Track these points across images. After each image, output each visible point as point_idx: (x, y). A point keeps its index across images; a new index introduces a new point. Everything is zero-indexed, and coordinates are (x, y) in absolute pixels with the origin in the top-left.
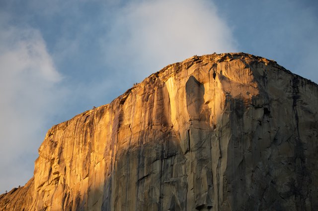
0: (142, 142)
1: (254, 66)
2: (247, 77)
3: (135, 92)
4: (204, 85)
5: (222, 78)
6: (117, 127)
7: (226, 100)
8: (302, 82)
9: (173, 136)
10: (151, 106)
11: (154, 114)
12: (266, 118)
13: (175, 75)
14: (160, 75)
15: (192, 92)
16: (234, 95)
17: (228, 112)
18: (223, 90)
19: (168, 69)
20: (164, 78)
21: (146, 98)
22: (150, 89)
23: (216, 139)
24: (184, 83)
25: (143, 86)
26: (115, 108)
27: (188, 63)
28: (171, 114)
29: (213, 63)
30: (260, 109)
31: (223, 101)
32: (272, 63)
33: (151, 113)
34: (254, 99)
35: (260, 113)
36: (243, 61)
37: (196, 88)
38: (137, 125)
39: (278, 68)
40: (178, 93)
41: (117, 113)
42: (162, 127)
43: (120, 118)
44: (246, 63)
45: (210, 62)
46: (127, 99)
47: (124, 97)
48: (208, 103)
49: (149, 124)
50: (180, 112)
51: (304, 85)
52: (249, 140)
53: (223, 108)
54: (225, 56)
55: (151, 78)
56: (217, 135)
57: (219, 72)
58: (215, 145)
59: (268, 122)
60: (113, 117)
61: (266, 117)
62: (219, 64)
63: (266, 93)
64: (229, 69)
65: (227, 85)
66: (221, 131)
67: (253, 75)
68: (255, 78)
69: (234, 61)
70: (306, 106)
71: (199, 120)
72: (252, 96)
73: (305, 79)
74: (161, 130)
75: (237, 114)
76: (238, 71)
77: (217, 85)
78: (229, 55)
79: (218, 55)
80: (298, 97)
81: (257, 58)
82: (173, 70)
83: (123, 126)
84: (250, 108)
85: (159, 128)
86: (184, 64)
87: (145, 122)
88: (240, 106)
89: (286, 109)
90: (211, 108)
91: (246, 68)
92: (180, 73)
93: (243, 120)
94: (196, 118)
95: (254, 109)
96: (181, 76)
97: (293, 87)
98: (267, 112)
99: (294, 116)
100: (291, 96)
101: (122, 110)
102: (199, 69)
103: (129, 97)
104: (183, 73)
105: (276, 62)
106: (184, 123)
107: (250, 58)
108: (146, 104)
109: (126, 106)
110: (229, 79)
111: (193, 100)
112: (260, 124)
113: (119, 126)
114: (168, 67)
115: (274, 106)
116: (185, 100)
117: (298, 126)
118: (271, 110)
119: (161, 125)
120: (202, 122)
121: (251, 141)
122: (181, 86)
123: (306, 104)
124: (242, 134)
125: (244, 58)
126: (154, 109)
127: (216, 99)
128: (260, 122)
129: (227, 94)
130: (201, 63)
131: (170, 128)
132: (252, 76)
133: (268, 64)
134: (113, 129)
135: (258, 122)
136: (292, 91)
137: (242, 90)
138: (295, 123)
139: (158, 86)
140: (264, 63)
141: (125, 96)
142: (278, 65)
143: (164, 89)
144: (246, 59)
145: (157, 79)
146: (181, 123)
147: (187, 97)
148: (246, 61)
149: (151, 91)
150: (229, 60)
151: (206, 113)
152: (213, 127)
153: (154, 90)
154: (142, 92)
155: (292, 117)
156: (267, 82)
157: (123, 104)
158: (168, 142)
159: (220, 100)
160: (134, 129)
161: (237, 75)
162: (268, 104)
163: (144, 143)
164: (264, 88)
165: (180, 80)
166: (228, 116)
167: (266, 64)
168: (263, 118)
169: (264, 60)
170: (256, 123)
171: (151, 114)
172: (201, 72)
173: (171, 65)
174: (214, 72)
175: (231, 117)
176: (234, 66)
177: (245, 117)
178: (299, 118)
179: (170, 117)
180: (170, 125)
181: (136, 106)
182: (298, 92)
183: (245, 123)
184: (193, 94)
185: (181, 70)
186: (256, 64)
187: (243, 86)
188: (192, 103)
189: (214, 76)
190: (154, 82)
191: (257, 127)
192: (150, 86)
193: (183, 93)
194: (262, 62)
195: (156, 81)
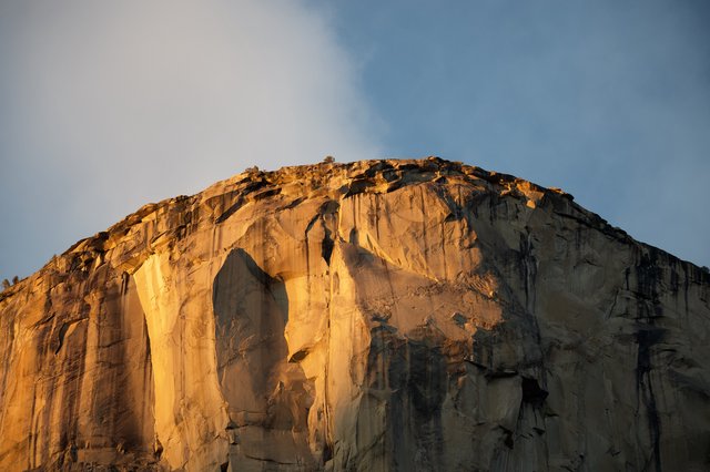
1: (484, 210)
2: (454, 257)
3: (10, 312)
4: (288, 285)
5: (359, 259)
7: (373, 347)
8: (675, 276)
10: (75, 370)
11: (85, 401)
12: (532, 419)
13: (171, 246)
14: (110, 244)
15: (240, 312)
16: (405, 325)
17: (380, 392)
18: (363, 304)
19: (145, 220)
20: (126, 256)
21: (51, 340)
22: (69, 300)
24: (205, 276)
25: (40, 291)
27: (222, 198)
28: (153, 401)
29: (321, 200)
30: (509, 383)
31: (359, 351)
32: (555, 201)
33: (72, 398)
34: (483, 341)
35: (506, 399)
36: (440, 194)
37: (255, 297)
38: (16, 447)
39: (580, 221)
40: (182, 315)
42: (118, 454)
44: (451, 198)
45: (311, 194)
48: (301, 355)
49: (63, 444)
50: (189, 395)
51: (681, 290)
53: (361, 377)
54: (371, 173)
55: (76, 258)
57: (343, 233)
59: (540, 432)
61: (529, 413)
62: (345, 205)
63: (530, 318)
64: (383, 222)
65: (376, 287)
66: (351, 468)
67: (482, 247)
68: (486, 260)
69: (405, 192)
70: (691, 373)
71: (267, 425)
72: (474, 331)
73: (685, 265)
75: (417, 399)
76: (419, 232)
77: (337, 286)
78: (385, 167)
79: (343, 166)
80: (659, 336)
81: (496, 179)
82: (162, 228)
84: (471, 377)
85: (106, 457)
86: (209, 202)
87: (47, 433)
88: (430, 368)
89: (608, 383)
90: (313, 379)
91: (450, 218)
92: (190, 239)
94: (253, 417)
95: (483, 381)
96: (196, 251)
97: (639, 295)
98: (533, 394)
99: (643, 409)
100: (629, 331)
102: (265, 221)
104: (202, 239)
105: (570, 197)
106: (208, 438)
107: (466, 179)
108: (53, 361)
110: (384, 262)
111: (244, 345)
112: (509, 443)
114: (142, 213)
115: (562, 368)
116: (211, 345)
117: (657, 451)
118: (551, 387)
119: (114, 445)
120: (280, 434)
122: (193, 290)
123: (690, 364)
125: (443, 180)
126: (88, 381)
127: (334, 343)
128: (506, 431)
129: (377, 324)
130: (275, 197)
131: (150, 458)
132: (475, 252)
133: (540, 204)
135: (499, 434)
136: (634, 312)
137: (436, 307)
138: (646, 441)
139: (104, 290)
140: (524, 199)
142: (578, 208)
143: (126, 300)
144: (452, 182)
145: (98, 261)
146: (195, 436)
147: (217, 332)
148: (453, 191)
149: (75, 309)
150: (385, 187)
151: (295, 397)
152: (320, 452)
153: (88, 307)
154: (39, 314)
155: (636, 415)
156: (534, 278)
159: (349, 345)
161: (416, 248)
162: (539, 363)
164: (522, 297)
165: (189, 265)
166: (382, 409)
167: (531, 204)
168: (520, 417)
169: (524, 189)
170: (492, 439)
171: (71, 406)
172: (273, 233)
173: (155, 208)
174: (327, 233)
175: (393, 414)
176: (406, 213)
177: (447, 414)
178: (664, 420)
179: (151, 415)
180: (150, 447)
181: (12, 371)
182: (660, 316)
183: (446, 438)
184: (240, 323)
185: (196, 226)
186: (491, 204)
187: (439, 289)
188: (237, 356)
189: (327, 249)
190: (86, 273)
191: (496, 455)
192: (69, 288)
193: (203, 317)
194: (515, 195)
195: (94, 271)
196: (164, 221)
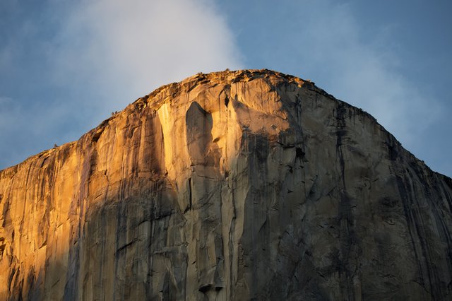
0: (123, 196)
1: (283, 88)
2: (272, 104)
3: (114, 124)
4: (213, 115)
5: (238, 105)
6: (87, 173)
7: (243, 137)
8: (350, 112)
9: (167, 187)
10: (137, 145)
11: (141, 155)
12: (299, 163)
13: (171, 101)
14: (149, 100)
15: (195, 124)
16: (254, 129)
17: (245, 153)
18: (239, 121)
19: (162, 91)
20: (155, 104)
21: (129, 134)
22: (135, 120)
23: (229, 191)
24: (183, 111)
25: (125, 116)
26: (84, 147)
27: (189, 83)
28: (164, 155)
29: (224, 84)
30: (291, 150)
31: (238, 138)
32: (308, 85)
33: (136, 154)
34: (282, 135)
35: (290, 156)
36: (267, 82)
37: (201, 119)
38: (117, 172)
39: (317, 92)
40: (175, 125)
41: (88, 154)
42: (152, 175)
43: (93, 161)
44: (271, 84)
45: (221, 82)
46: (103, 135)
47: (98, 132)
48: (217, 140)
49: (133, 171)
50: (178, 153)
51: (352, 116)
52: (275, 194)
53: (238, 148)
54: (242, 74)
55: (137, 105)
56: (231, 187)
57: (233, 96)
58: (227, 200)
59: (302, 167)
60: (82, 161)
61: (298, 161)
62: (233, 86)
63: (299, 127)
64: (247, 92)
65: (244, 116)
66: (235, 180)
67: (282, 101)
68: (283, 106)
69: (255, 81)
70: (356, 146)
71: (205, 165)
72: (279, 131)
73: (354, 108)
74: (151, 179)
75: (258, 155)
76: (260, 96)
77: (230, 115)
78: (248, 72)
79: (232, 72)
80: (345, 133)
81: (287, 77)
82: (168, 94)
83: (96, 173)
84: (278, 148)
85: (148, 175)
86: (184, 85)
87: (127, 167)
88: (263, 145)
89: (327, 150)
90: (221, 148)
91: (271, 91)
92: (178, 98)
93: (266, 165)
94: (200, 162)
95: (282, 149)
96: (180, 102)
97: (338, 118)
98: (300, 154)
99: (338, 159)
100: (334, 131)
101: (95, 150)
102: (205, 92)
103: (105, 132)
104: (182, 98)
105: (314, 84)
106: (184, 169)
107: (277, 77)
108: (129, 141)
109: (101, 144)
110: (247, 106)
111: (197, 136)
112: (291, 171)
113: (91, 172)
114: (161, 89)
115: (310, 146)
116: (185, 136)
117: (343, 174)
118: (306, 151)
119: (151, 171)
120: (209, 168)
121: (278, 194)
122: (179, 116)
123: (355, 143)
124: (265, 184)
125: (268, 77)
126: (142, 148)
127: (229, 135)
128: (291, 167)
129: (244, 129)
130: (208, 83)
131: (164, 176)
132: (280, 103)
133: (303, 86)
134: (82, 177)
135: (288, 168)
136: (336, 124)
137: (266, 123)
138: (340, 170)
139: (147, 116)
140: (297, 84)
141: (100, 131)
142: (316, 88)
143: (155, 120)
144: (271, 78)
145: (145, 106)
146: (180, 168)
147: (187, 131)
148: (272, 81)
149: (137, 123)
150: (247, 80)
151: (215, 155)
152: (224, 174)
153: (142, 122)
154: (124, 125)
155: (336, 161)
156: (300, 112)
157: (97, 141)
158: (160, 196)
159: (234, 136)
160: (113, 177)
161: (258, 102)
162: (302, 143)
163: (126, 197)
164: (296, 119)
165: (177, 107)
166: (246, 159)
167: (299, 86)
168: (295, 162)
169: (297, 81)
170: (285, 169)
171: (136, 157)
172: (207, 96)
173: (165, 87)
174: (227, 96)
175: (250, 161)
176: (255, 89)
177: (269, 161)
178: (346, 162)
179: (164, 161)
180: (163, 172)
181: (115, 145)
182: (345, 126)
183: (269, 169)
184: (196, 128)
185: (180, 93)
186: (285, 86)
187: (266, 116)
188: (194, 140)
189: (227, 102)
190: (141, 110)
191: (287, 175)
192: (135, 115)
193: (182, 126)
194: (294, 83)
195: (143, 109)
196: (168, 91)
